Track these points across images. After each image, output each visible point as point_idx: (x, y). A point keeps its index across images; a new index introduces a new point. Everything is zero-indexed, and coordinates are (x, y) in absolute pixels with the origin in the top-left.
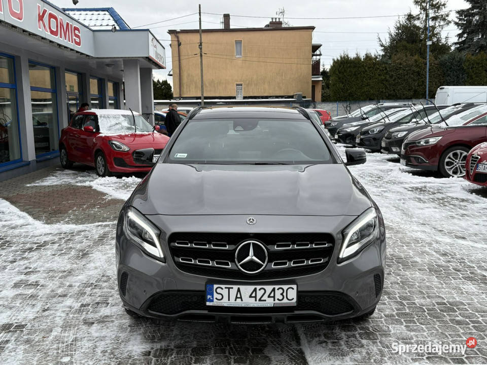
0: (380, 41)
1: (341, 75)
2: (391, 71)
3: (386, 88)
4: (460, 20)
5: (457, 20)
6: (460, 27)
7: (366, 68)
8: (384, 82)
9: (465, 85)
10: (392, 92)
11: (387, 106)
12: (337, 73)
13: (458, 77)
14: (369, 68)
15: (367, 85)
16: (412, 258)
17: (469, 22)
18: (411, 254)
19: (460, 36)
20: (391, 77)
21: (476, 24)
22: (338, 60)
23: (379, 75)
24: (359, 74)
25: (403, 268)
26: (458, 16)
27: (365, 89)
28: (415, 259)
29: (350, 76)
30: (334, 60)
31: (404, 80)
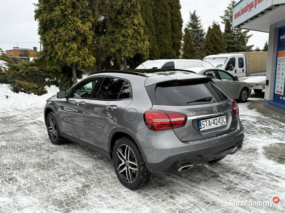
16: (35, 171)
18: (36, 173)
25: (41, 162)
28: (33, 170)
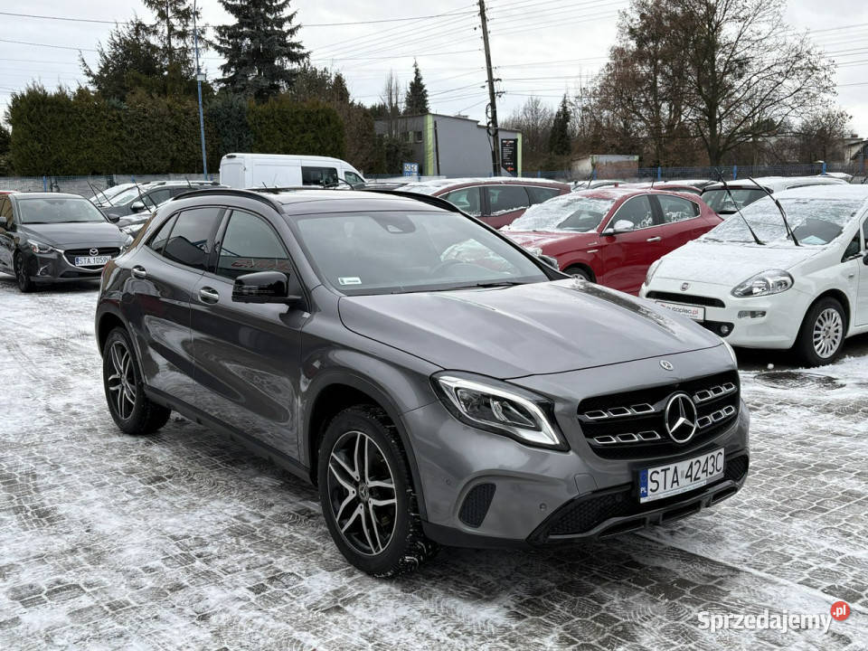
0: (85, 65)
1: (34, 126)
2: (129, 122)
3: (123, 153)
4: (222, 41)
5: (218, 43)
6: (223, 54)
7: (83, 115)
8: (119, 142)
9: (252, 152)
10: (134, 161)
11: (173, 187)
12: (26, 120)
13: (240, 139)
14: (88, 115)
15: (89, 147)
17: (237, 47)
19: (225, 68)
20: (131, 133)
21: (248, 53)
22: (23, 96)
23: (109, 129)
24: (70, 125)
26: (218, 35)
27: (85, 154)
29: (53, 129)
30: (15, 94)
31: (154, 140)
